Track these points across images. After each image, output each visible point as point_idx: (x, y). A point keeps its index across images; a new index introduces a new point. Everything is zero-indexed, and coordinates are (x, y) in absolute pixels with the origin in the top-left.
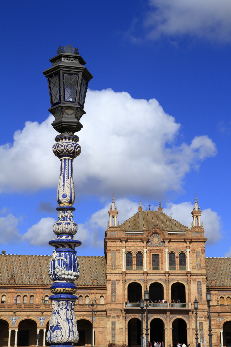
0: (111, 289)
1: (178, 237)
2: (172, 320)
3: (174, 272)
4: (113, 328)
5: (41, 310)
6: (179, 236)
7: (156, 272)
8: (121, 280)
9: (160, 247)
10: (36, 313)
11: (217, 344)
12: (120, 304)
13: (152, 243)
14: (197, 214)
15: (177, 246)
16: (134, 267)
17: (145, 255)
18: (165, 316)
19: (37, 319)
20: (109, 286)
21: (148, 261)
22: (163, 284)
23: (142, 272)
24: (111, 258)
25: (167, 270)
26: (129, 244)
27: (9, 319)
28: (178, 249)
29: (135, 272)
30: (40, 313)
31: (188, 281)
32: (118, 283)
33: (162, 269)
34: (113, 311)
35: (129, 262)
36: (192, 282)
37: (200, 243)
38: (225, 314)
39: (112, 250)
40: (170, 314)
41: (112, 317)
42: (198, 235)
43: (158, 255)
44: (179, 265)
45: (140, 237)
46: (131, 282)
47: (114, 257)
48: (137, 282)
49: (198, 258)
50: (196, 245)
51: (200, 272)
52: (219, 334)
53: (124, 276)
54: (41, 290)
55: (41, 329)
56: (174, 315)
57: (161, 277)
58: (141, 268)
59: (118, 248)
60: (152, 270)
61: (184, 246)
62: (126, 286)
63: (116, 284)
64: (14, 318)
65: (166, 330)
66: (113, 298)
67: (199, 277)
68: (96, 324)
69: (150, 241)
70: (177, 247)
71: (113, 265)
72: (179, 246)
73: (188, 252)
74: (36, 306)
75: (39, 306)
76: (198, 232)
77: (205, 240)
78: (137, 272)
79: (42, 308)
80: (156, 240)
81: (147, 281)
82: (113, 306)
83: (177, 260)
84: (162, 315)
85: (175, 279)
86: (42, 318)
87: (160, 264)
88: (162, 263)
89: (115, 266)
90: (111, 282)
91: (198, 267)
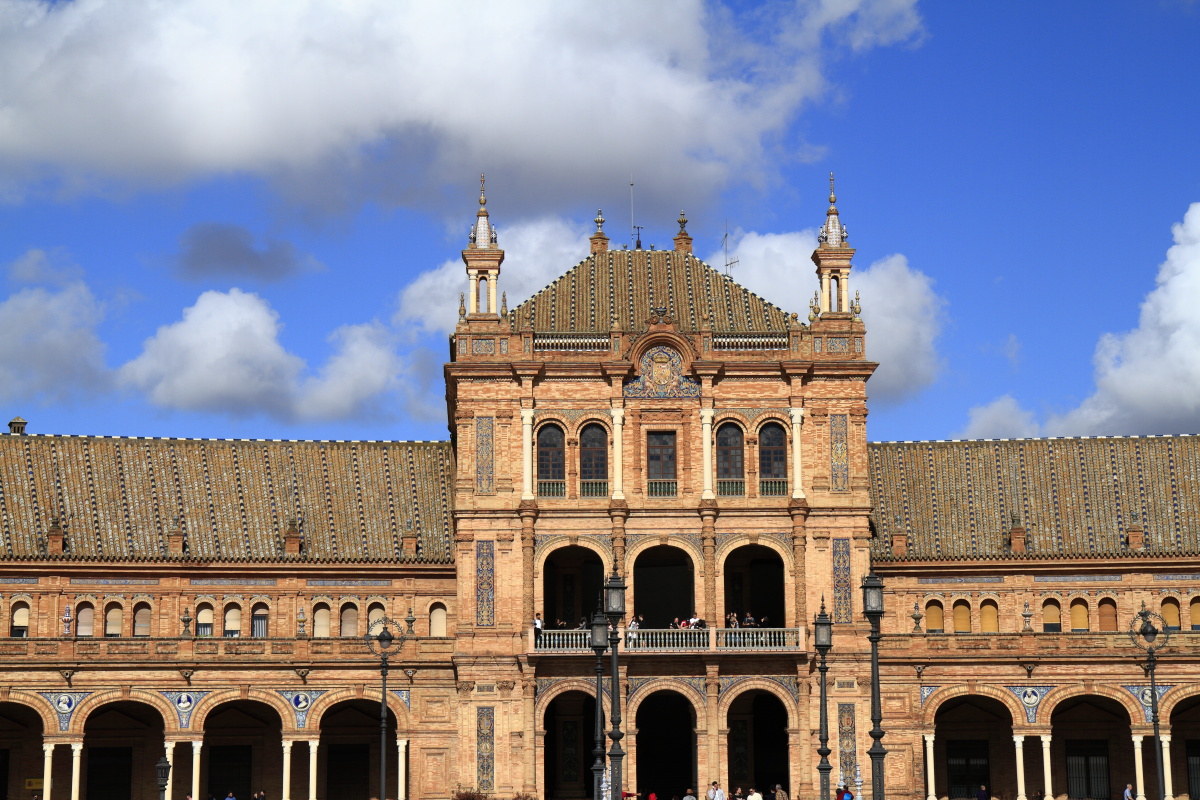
0: (474, 573)
1: (755, 358)
2: (729, 699)
3: (737, 502)
4: (485, 731)
5: (179, 665)
6: (761, 354)
7: (661, 502)
8: (518, 536)
9: (681, 399)
10: (157, 674)
11: (911, 790)
12: (514, 635)
13: (647, 384)
14: (835, 263)
15: (750, 396)
16: (572, 482)
17: (616, 434)
18: (698, 681)
19: (165, 699)
20: (466, 565)
21: (630, 460)
22: (689, 550)
23: (602, 503)
24: (473, 446)
25: (709, 494)
26: (549, 390)
27: (45, 700)
28: (754, 408)
29: (574, 505)
30: (175, 674)
31: (795, 541)
32: (504, 552)
33: (687, 490)
34: (485, 664)
35: (549, 465)
36: (811, 544)
37: (847, 382)
38: (946, 669)
39: (477, 414)
40: (720, 673)
41: (480, 689)
42: (840, 350)
43: (673, 433)
44: (758, 474)
45: (595, 360)
46: (558, 545)
47: (486, 442)
48: (581, 543)
49: (839, 445)
50: (830, 392)
51: (844, 502)
52: (918, 749)
53: (529, 521)
54: (178, 583)
55: (181, 739)
56: (734, 678)
57: (682, 523)
58: (602, 490)
59: (503, 406)
60: (645, 496)
61: (778, 395)
62: (536, 563)
63: (498, 554)
64: (64, 698)
65: (701, 739)
66: (485, 613)
67: (842, 522)
68: (411, 717)
69: (637, 378)
70: (750, 400)
71: (485, 477)
72: (758, 396)
73: (797, 420)
74: (160, 649)
75: (171, 648)
76: (839, 335)
77: (866, 370)
78: (585, 503)
79: (186, 654)
80: (661, 372)
81: (625, 540)
82: (481, 645)
83: (752, 454)
84: (687, 678)
85: (739, 532)
86: (184, 697)
87: (680, 472)
88: (687, 468)
89: (490, 479)
90: (473, 545)
91: (838, 480)
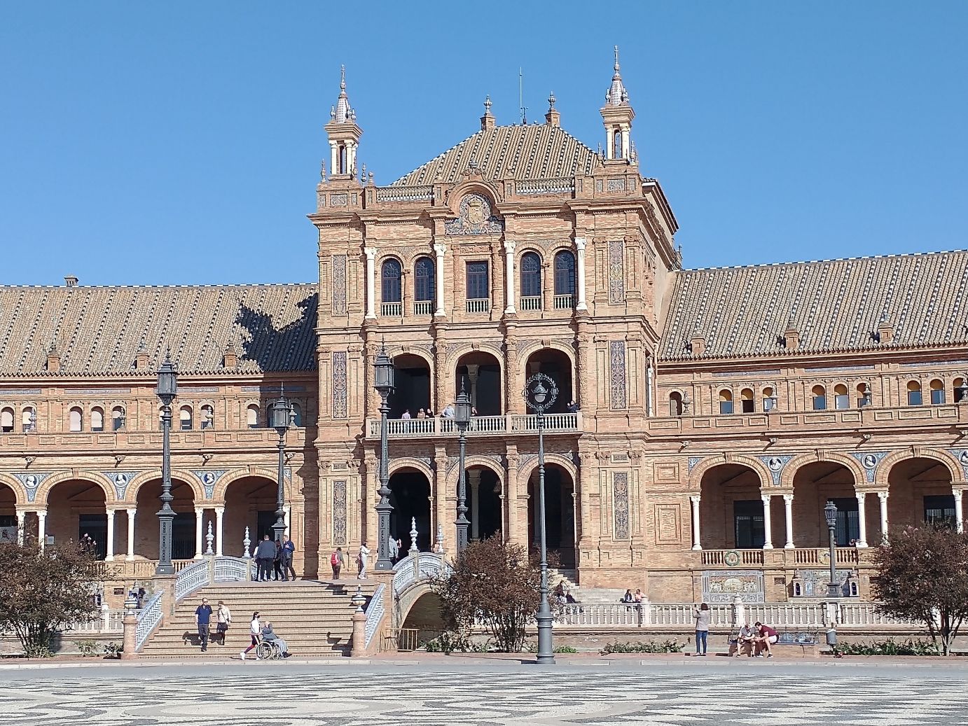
0: (331, 377)
2: (528, 470)
3: (535, 315)
4: (340, 499)
5: (115, 452)
6: (553, 196)
7: (476, 317)
8: (362, 347)
9: (489, 235)
10: (101, 458)
12: (361, 424)
13: (464, 223)
14: (616, 119)
15: (545, 230)
16: (406, 304)
17: (440, 264)
19: (106, 477)
20: (325, 371)
21: (450, 285)
22: (496, 353)
23: (428, 319)
24: (330, 279)
25: (511, 310)
26: (388, 232)
27: (17, 479)
28: (548, 238)
29: (409, 322)
30: (112, 459)
31: (578, 343)
32: (354, 360)
33: (495, 307)
34: (338, 448)
35: (391, 291)
36: (592, 346)
37: (622, 215)
38: (708, 443)
39: (333, 253)
40: (518, 450)
41: (336, 467)
42: (617, 188)
43: (486, 262)
44: (552, 292)
45: (423, 207)
46: (395, 353)
47: (339, 276)
48: (413, 351)
49: (617, 266)
50: (609, 224)
51: (620, 312)
52: (687, 508)
53: (371, 335)
55: (119, 507)
56: (531, 454)
57: (491, 333)
58: (431, 309)
59: (352, 246)
60: (463, 313)
61: (566, 228)
63: (348, 361)
66: (340, 408)
67: (618, 327)
69: (456, 219)
70: (545, 233)
71: (340, 302)
72: (551, 229)
73: (581, 247)
74: (101, 439)
75: (110, 439)
76: (617, 177)
77: (637, 204)
78: (418, 319)
80: (475, 214)
81: (446, 348)
82: (336, 433)
83: (547, 276)
84: (494, 455)
85: (538, 338)
86: (120, 477)
87: (491, 293)
88: (496, 289)
89: (344, 304)
90: (330, 356)
91: (615, 294)
